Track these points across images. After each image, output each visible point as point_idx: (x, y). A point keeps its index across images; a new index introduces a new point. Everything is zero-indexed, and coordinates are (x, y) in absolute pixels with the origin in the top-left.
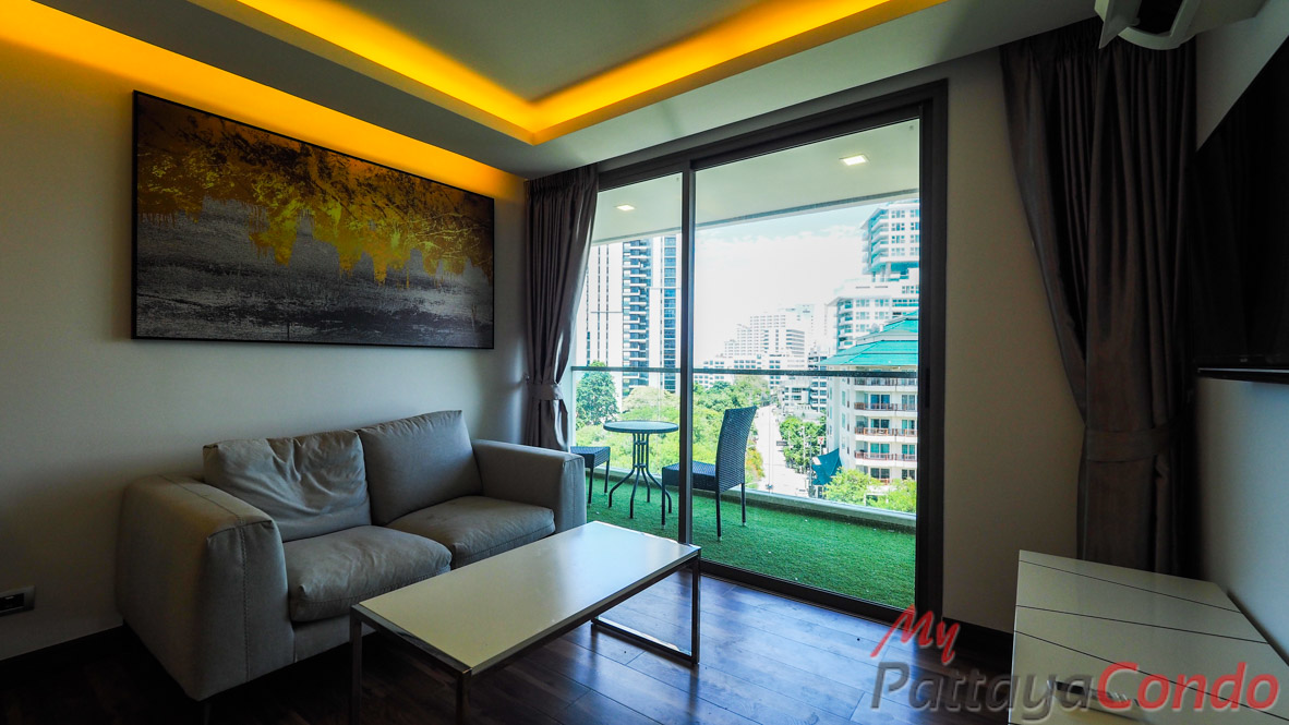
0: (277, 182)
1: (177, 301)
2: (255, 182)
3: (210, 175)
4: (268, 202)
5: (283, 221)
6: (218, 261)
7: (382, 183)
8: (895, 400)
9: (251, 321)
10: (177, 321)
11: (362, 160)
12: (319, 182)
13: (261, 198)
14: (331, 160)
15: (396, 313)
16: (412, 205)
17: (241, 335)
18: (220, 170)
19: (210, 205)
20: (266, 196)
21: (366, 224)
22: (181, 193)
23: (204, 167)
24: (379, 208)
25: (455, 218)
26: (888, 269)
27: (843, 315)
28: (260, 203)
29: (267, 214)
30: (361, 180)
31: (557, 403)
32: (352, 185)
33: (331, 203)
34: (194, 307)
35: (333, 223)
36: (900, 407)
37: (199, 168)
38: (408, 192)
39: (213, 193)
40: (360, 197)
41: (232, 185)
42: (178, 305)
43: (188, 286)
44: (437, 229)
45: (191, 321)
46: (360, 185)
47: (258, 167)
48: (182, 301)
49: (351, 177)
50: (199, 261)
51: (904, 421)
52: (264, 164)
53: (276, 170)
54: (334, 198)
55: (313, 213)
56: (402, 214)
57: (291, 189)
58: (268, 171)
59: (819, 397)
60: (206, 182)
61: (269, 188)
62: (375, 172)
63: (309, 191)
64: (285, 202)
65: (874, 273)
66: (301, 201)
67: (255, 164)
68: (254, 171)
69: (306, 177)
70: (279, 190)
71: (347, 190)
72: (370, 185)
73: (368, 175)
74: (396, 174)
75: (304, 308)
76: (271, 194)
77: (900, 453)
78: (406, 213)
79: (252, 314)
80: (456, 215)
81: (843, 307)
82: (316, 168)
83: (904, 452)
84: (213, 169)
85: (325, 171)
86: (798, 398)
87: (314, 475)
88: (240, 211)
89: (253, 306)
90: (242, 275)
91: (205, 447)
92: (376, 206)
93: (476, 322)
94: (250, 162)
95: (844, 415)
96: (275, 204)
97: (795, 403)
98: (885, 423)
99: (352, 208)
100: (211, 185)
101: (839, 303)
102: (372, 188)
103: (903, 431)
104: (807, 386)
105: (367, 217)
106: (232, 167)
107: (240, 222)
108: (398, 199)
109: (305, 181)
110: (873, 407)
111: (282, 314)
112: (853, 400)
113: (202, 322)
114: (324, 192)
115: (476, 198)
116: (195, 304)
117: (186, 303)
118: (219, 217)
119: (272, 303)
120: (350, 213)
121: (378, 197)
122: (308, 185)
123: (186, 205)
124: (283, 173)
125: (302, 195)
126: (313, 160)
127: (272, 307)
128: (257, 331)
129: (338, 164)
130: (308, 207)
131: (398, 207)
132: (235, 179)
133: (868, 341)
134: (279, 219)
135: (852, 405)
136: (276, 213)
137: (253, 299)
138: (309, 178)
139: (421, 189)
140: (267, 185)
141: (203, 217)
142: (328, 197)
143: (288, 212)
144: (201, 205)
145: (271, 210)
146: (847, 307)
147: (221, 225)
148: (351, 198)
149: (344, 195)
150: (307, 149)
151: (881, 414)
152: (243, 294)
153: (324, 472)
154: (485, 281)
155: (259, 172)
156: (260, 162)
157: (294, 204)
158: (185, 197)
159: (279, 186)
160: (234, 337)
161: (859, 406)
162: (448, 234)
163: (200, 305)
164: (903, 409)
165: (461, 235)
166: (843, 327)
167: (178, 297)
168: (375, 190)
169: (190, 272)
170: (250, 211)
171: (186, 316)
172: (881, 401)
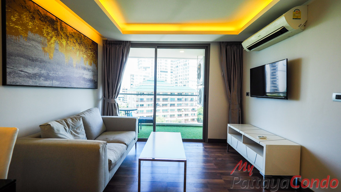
0: (50, 30)
1: (20, 71)
2: (43, 28)
3: (30, 23)
4: (47, 37)
5: (51, 44)
6: (33, 57)
7: (75, 35)
8: (145, 100)
9: (43, 79)
10: (20, 79)
11: (71, 26)
12: (60, 32)
13: (45, 35)
14: (63, 25)
15: (78, 77)
16: (82, 43)
17: (39, 84)
18: (33, 22)
19: (30, 35)
20: (46, 34)
21: (71, 48)
22: (21, 29)
23: (28, 20)
24: (74, 43)
25: (90, 49)
26: (142, 68)
27: (132, 78)
28: (45, 37)
29: (47, 41)
30: (70, 33)
31: (116, 104)
32: (68, 34)
33: (63, 40)
34: (26, 73)
35: (64, 46)
36: (146, 101)
37: (27, 20)
38: (81, 39)
39: (31, 30)
40: (70, 38)
41: (37, 28)
42: (21, 72)
43: (24, 65)
44: (87, 52)
45: (25, 79)
46: (70, 34)
47: (44, 23)
48: (22, 71)
49: (68, 31)
50: (27, 56)
51: (147, 104)
52: (46, 23)
53: (49, 25)
54: (64, 38)
55: (59, 42)
56: (79, 45)
57: (53, 33)
58: (47, 25)
59: (125, 99)
60: (29, 26)
61: (47, 31)
62: (73, 31)
63: (58, 35)
64: (51, 37)
65: (139, 69)
66: (56, 38)
67: (43, 22)
68: (43, 24)
69: (57, 30)
70: (50, 33)
71: (67, 36)
72: (72, 35)
73: (72, 32)
74: (78, 33)
75: (56, 75)
76: (48, 34)
77: (146, 112)
78: (80, 45)
79: (43, 77)
80: (90, 48)
81: (132, 76)
82: (59, 27)
83: (147, 112)
84: (31, 21)
85: (62, 28)
86: (120, 100)
87: (73, 131)
88: (39, 39)
89: (43, 74)
90: (40, 62)
91: (40, 126)
92: (74, 42)
93: (94, 81)
94: (42, 21)
95: (133, 104)
96: (49, 38)
97: (119, 101)
98: (143, 105)
99: (68, 42)
100: (31, 27)
101: (131, 75)
102: (73, 36)
103: (147, 107)
104: (122, 97)
105: (71, 45)
106: (37, 22)
107: (39, 43)
108: (78, 41)
109: (57, 31)
110: (140, 101)
111: (51, 77)
112: (136, 100)
113: (28, 79)
114: (61, 35)
115: (94, 43)
116: (26, 72)
117: (23, 72)
118: (33, 40)
119: (48, 73)
120: (68, 44)
121: (74, 39)
122: (57, 33)
123: (23, 34)
124: (51, 27)
125: (56, 36)
126: (59, 24)
127: (48, 75)
128: (44, 83)
129: (65, 27)
130: (57, 40)
131: (78, 43)
132: (38, 26)
133: (139, 85)
134: (50, 43)
135: (135, 101)
136: (49, 41)
137: (43, 71)
138: (58, 30)
139: (83, 38)
140: (47, 30)
141: (28, 39)
142: (62, 38)
143: (52, 41)
144: (27, 34)
145: (48, 39)
146: (133, 76)
147: (34, 43)
148: (68, 39)
149: (66, 37)
150: (57, 20)
151: (142, 103)
152: (40, 69)
153: (75, 129)
154: (96, 68)
155: (45, 25)
156: (45, 21)
157: (54, 38)
158: (22, 30)
159: (50, 31)
160: (38, 85)
161: (137, 101)
162: (89, 53)
163: (27, 73)
164: (147, 102)
165: (91, 54)
166: (132, 81)
167: (20, 69)
168: (73, 37)
169: (24, 60)
170: (42, 39)
171: (23, 77)
172: (142, 100)
